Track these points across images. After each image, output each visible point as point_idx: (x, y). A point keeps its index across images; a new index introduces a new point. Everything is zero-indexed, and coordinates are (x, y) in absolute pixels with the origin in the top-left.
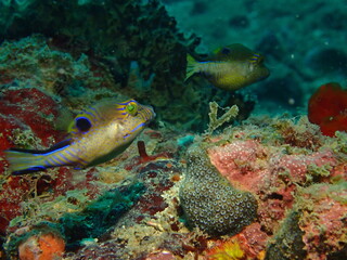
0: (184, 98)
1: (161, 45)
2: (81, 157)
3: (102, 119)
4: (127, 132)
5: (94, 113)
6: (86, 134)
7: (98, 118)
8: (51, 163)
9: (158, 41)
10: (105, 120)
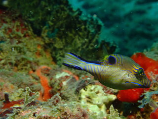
0: (73, 44)
1: (59, 15)
2: (101, 74)
3: (122, 65)
4: (129, 80)
5: (120, 60)
6: (111, 66)
7: (120, 63)
8: (87, 69)
9: (57, 12)
10: (123, 66)
